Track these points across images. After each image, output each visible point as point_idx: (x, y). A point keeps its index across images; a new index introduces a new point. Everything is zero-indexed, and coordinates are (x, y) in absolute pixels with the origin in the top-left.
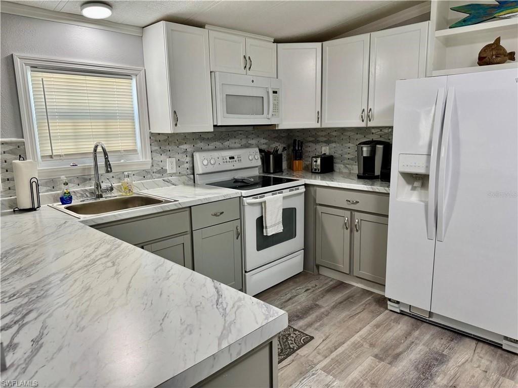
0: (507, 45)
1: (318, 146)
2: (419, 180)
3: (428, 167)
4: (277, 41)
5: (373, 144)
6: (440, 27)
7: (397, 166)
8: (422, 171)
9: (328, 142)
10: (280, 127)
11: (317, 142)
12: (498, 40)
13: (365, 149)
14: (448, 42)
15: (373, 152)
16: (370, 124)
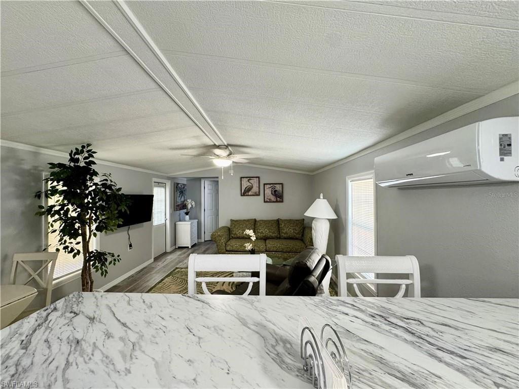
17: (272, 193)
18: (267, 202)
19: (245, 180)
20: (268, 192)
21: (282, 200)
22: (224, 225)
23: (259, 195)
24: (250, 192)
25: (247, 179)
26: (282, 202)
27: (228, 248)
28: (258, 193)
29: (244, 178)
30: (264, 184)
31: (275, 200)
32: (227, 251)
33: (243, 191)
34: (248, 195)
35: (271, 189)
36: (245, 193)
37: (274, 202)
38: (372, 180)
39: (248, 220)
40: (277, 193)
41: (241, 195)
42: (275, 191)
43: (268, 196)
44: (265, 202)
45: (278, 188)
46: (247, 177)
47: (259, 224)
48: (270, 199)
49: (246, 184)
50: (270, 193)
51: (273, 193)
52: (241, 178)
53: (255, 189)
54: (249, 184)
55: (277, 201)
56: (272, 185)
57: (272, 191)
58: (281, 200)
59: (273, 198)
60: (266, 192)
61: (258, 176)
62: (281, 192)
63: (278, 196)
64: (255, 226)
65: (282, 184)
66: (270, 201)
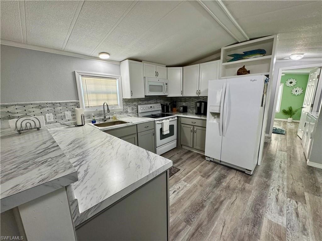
0: (247, 68)
1: (181, 103)
2: (216, 115)
3: (220, 110)
4: (167, 66)
5: (200, 102)
6: (224, 62)
7: (209, 110)
8: (218, 112)
9: (185, 102)
10: (168, 96)
11: (181, 101)
12: (244, 66)
13: (198, 104)
14: (227, 67)
15: (201, 105)
16: (200, 95)
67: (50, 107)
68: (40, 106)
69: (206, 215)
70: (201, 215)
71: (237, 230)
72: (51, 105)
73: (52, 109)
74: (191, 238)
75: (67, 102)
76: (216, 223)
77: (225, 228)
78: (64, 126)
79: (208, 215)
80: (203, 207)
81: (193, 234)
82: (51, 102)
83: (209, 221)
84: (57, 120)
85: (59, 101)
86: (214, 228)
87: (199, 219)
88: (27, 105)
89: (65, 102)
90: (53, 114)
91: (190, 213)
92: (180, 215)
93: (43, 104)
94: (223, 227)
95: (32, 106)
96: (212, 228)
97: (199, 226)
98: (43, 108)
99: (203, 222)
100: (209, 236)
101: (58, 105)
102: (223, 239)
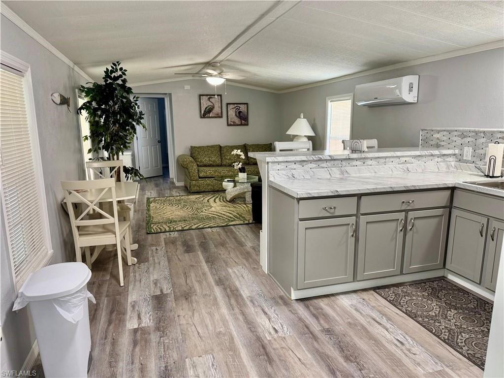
17: (236, 115)
18: (231, 125)
19: (204, 99)
20: (232, 113)
21: (248, 122)
22: (181, 153)
23: (221, 117)
24: (211, 113)
25: (207, 98)
26: (247, 125)
27: (201, 175)
28: (220, 115)
29: (203, 95)
30: (228, 104)
31: (240, 123)
32: (200, 178)
33: (202, 112)
34: (209, 117)
35: (235, 109)
36: (206, 114)
37: (238, 125)
38: (350, 101)
39: (212, 147)
40: (241, 114)
41: (201, 117)
42: (240, 112)
43: (231, 118)
44: (228, 125)
45: (243, 108)
46: (207, 95)
47: (225, 150)
48: (234, 122)
49: (205, 103)
50: (234, 115)
51: (238, 114)
52: (200, 95)
53: (217, 110)
54: (210, 104)
55: (241, 125)
56: (236, 105)
57: (236, 112)
58: (246, 123)
59: (237, 121)
60: (229, 113)
61: (220, 94)
62: (246, 114)
63: (243, 119)
64: (220, 152)
65: (247, 104)
66: (235, 125)
67: (472, 137)
68: (463, 135)
69: (329, 353)
70: (332, 349)
71: (286, 370)
72: (473, 134)
73: (474, 140)
74: (305, 324)
75: (494, 132)
76: (309, 356)
77: (296, 359)
78: (479, 171)
79: (328, 357)
80: (347, 358)
81: (307, 328)
82: (474, 129)
83: (317, 351)
84: (474, 159)
85: (483, 129)
86: (304, 349)
87: (326, 343)
88: (452, 131)
89: (492, 132)
90: (473, 149)
91: (341, 339)
92: (342, 329)
93: (466, 131)
94: (299, 359)
95: (456, 133)
96: (305, 347)
97: (315, 337)
98: (465, 137)
99: (319, 344)
100: (297, 339)
101: (482, 135)
102: (286, 349)
